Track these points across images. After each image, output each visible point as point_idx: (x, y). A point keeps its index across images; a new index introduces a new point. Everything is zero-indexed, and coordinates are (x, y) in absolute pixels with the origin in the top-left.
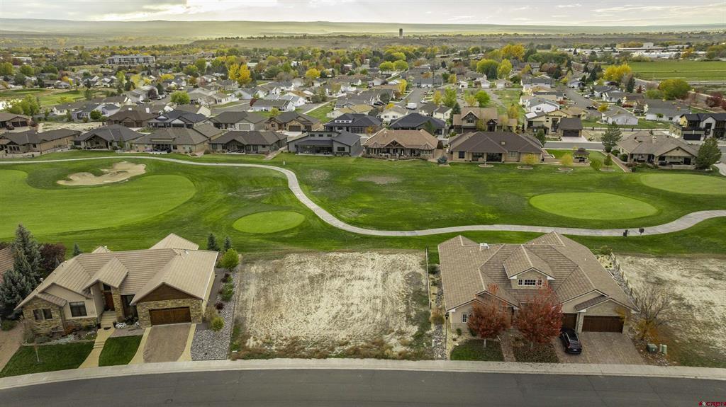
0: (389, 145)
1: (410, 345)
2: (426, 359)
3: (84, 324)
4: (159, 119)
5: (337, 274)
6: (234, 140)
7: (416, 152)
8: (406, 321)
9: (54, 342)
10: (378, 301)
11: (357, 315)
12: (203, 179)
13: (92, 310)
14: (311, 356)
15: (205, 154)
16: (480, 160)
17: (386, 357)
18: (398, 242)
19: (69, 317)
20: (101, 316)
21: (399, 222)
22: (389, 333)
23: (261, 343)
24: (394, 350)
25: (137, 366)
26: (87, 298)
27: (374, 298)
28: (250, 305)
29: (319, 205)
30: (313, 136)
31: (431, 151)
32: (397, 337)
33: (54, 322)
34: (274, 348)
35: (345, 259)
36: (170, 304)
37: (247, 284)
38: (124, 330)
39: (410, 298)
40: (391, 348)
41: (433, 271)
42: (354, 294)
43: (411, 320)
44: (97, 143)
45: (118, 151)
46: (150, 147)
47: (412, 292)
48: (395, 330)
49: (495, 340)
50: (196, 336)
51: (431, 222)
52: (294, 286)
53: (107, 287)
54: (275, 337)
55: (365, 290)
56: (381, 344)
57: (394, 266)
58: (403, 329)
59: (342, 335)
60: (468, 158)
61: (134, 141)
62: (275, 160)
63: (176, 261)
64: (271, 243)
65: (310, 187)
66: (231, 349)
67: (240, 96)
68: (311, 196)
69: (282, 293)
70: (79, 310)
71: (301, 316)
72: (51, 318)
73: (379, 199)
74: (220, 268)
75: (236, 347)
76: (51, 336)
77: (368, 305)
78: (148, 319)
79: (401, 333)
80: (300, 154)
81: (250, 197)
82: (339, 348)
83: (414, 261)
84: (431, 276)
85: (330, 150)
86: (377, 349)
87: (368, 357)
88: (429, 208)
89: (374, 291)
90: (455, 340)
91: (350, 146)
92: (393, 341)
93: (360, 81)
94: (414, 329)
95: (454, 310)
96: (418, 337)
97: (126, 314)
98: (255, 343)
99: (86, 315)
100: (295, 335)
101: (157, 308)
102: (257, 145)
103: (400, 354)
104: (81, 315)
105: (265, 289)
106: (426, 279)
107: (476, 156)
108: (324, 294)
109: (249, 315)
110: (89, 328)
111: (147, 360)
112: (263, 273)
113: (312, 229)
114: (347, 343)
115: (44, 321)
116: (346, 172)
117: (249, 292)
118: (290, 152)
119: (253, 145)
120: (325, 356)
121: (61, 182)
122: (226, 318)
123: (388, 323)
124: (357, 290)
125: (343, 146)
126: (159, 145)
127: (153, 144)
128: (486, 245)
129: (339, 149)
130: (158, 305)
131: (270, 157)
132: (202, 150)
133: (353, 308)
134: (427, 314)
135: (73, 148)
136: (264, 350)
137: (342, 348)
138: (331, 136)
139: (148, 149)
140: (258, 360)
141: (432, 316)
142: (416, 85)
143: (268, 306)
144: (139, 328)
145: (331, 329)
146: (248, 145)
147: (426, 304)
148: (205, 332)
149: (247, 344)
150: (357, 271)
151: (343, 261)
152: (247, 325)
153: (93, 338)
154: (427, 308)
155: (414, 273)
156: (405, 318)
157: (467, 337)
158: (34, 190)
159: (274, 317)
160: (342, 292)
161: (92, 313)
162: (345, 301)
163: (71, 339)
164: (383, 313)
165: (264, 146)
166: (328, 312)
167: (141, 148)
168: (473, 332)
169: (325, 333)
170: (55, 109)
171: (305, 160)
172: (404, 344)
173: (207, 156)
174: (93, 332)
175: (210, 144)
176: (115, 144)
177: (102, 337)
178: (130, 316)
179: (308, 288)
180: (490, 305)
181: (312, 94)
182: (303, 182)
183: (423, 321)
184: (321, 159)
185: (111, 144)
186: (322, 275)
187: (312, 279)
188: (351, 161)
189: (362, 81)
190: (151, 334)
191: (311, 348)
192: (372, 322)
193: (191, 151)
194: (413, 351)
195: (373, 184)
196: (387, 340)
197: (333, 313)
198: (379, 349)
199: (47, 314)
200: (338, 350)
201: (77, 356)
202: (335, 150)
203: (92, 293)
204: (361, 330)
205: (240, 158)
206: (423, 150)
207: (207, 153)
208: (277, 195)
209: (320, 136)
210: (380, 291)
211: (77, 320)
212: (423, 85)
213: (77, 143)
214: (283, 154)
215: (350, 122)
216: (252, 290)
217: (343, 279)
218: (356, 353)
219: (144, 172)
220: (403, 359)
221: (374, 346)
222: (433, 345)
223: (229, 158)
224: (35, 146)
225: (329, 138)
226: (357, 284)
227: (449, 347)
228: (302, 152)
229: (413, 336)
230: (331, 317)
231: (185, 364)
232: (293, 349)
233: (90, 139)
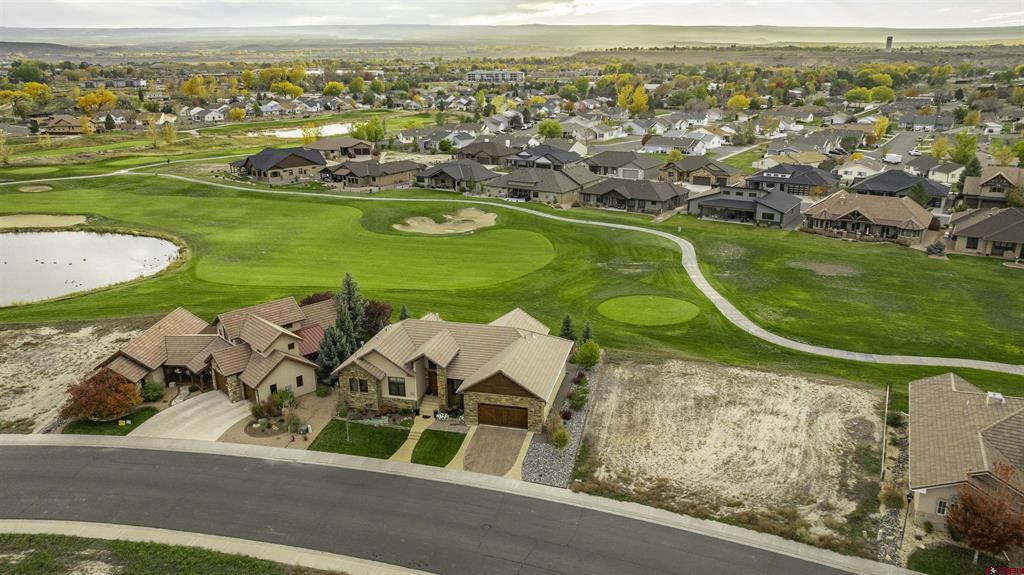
0: (846, 217)
1: (840, 529)
2: (865, 556)
3: (401, 406)
4: (521, 156)
5: (738, 400)
6: (613, 191)
7: (892, 232)
8: (839, 491)
9: (366, 422)
10: (796, 452)
11: (760, 467)
12: (566, 240)
13: (413, 390)
14: (683, 510)
15: (573, 206)
16: (1008, 254)
17: (798, 539)
18: (841, 368)
19: (386, 394)
20: (421, 399)
21: (848, 337)
22: (808, 504)
23: (615, 476)
24: (812, 530)
25: (454, 473)
26: (408, 375)
27: (791, 446)
28: (607, 421)
29: (723, 295)
30: (728, 193)
31: (917, 232)
32: (820, 512)
33: (369, 397)
34: (632, 487)
35: (754, 382)
36: (504, 401)
37: (607, 392)
38: (444, 422)
39: (850, 457)
40: (808, 526)
41: (895, 422)
42: (761, 435)
43: (847, 491)
44: (443, 181)
45: (466, 194)
46: (505, 192)
47: (854, 448)
48: (819, 501)
49: (997, 557)
50: (531, 449)
51: (903, 345)
52: (673, 406)
53: (433, 365)
54: (635, 472)
55: (778, 432)
56: (793, 517)
57: (830, 403)
58: (831, 501)
59: (733, 491)
60: (983, 248)
61: (487, 182)
62: (669, 223)
63: (519, 345)
64: (646, 339)
65: (713, 267)
66: (574, 476)
67: (630, 130)
68: (713, 280)
69: (653, 413)
70: (397, 388)
71: (676, 451)
72: (367, 391)
73: (819, 298)
74: (573, 363)
75: (580, 475)
76: (364, 413)
77: (780, 455)
78: (474, 416)
79: (826, 507)
80: (704, 218)
81: (626, 271)
82: (725, 508)
83: (864, 401)
84: (891, 429)
85: (750, 216)
86: (786, 524)
87: (770, 532)
88: (901, 322)
89: (792, 437)
90: (919, 538)
91: (782, 214)
92: (813, 517)
93: (811, 115)
94: (851, 507)
95: (924, 491)
96: (855, 519)
97: (450, 403)
98: (607, 475)
99: (404, 395)
100: (665, 476)
101: (488, 403)
102: (644, 201)
103: (821, 539)
104: (399, 395)
105: (631, 404)
106: (881, 432)
107: (1000, 248)
108: (714, 426)
109: (604, 435)
110: (405, 412)
111: (467, 468)
112: (631, 381)
113: (709, 328)
114: (739, 505)
115: (358, 394)
116: (773, 252)
117: (608, 403)
118: (690, 214)
119: (639, 200)
120: (705, 517)
121: (397, 227)
122: (574, 431)
123: (807, 489)
124: (766, 429)
125: (771, 212)
126: (516, 190)
127: (509, 189)
128: (999, 396)
129: (765, 216)
130: (489, 399)
131: (661, 218)
132: (568, 202)
133: (756, 455)
134: (875, 488)
135: (415, 185)
136: (619, 488)
137: (731, 509)
138: (755, 195)
139: (503, 194)
140: (607, 499)
141: (883, 491)
142: (904, 125)
143: (631, 427)
144: (463, 423)
145: (717, 479)
146: (632, 199)
147: (877, 471)
148: (542, 446)
149: (596, 475)
150: (769, 401)
151: (749, 383)
152: (600, 447)
153: (409, 426)
154: (876, 479)
155: (862, 421)
156: (837, 487)
157: (941, 538)
158: (367, 233)
159: (638, 445)
160: (742, 428)
161: (412, 394)
162: (745, 443)
163: (384, 421)
164: (802, 469)
165: (654, 203)
166: (716, 453)
167: (494, 192)
168: (953, 533)
169: (708, 483)
170: (401, 135)
171: (711, 227)
172: (830, 526)
173: (575, 210)
174: (410, 418)
175: (581, 193)
176: (464, 185)
177: (419, 427)
178: (455, 408)
179: (691, 413)
180: (993, 497)
181: (733, 132)
182: (703, 259)
183: (868, 498)
184: (736, 229)
185: (458, 184)
186: (715, 399)
187: (699, 402)
188: (781, 235)
189: (815, 115)
190: (477, 434)
191: (685, 500)
192: (782, 481)
193: (555, 202)
194: (843, 538)
195: (812, 273)
196: (802, 513)
197: (725, 455)
198: (787, 523)
199: (364, 389)
200: (724, 510)
201: (387, 444)
202: (759, 217)
203: (414, 369)
204: (764, 490)
205: (618, 217)
206: (903, 230)
207: (575, 205)
208: (664, 274)
209: (738, 194)
210: (802, 436)
211: (394, 400)
212: (917, 127)
213: (421, 179)
214: (679, 217)
215: (788, 176)
216: (612, 402)
217: (745, 409)
218: (750, 522)
219: (493, 224)
220: (825, 547)
221: (780, 517)
222: (879, 538)
223: (604, 215)
224: (374, 180)
225: (751, 199)
226: (767, 420)
227: (907, 548)
228: (707, 216)
229: (846, 517)
230: (720, 462)
231: (512, 483)
232: (659, 495)
233: (435, 176)
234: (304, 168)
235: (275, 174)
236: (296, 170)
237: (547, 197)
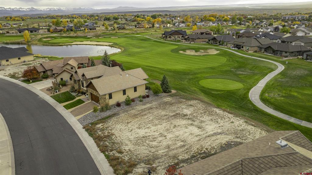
6: (270, 47)
9: (72, 93)
10: (180, 144)
11: (154, 143)
12: (233, 61)
13: (85, 86)
14: (101, 146)
15: (254, 52)
19: (81, 86)
21: (300, 111)
22: (147, 165)
25: (67, 112)
27: (182, 141)
28: (132, 111)
29: (266, 85)
32: (146, 170)
33: (77, 86)
34: (100, 133)
36: (94, 93)
37: (150, 103)
39: (203, 155)
40: (130, 172)
42: (177, 133)
45: (220, 46)
46: (233, 45)
48: (154, 165)
54: (109, 129)
55: (187, 134)
56: (132, 166)
57: (237, 132)
58: (159, 168)
59: (128, 147)
61: (229, 42)
62: (286, 61)
66: (91, 123)
68: (273, 80)
69: (152, 113)
70: (83, 84)
71: (135, 127)
72: (77, 84)
75: (93, 124)
76: (75, 91)
77: (170, 142)
80: (308, 61)
89: (190, 138)
98: (100, 126)
102: (282, 51)
108: (165, 124)
109: (122, 115)
111: (71, 112)
112: (166, 102)
114: (122, 153)
115: (75, 85)
117: (143, 106)
118: (303, 59)
119: (280, 51)
120: (103, 151)
122: (114, 111)
123: (158, 159)
124: (184, 131)
126: (237, 45)
127: (234, 45)
130: (92, 91)
132: (253, 50)
133: (160, 139)
136: (96, 131)
137: (116, 153)
139: (232, 46)
140: (87, 134)
145: (131, 141)
146: (277, 50)
149: (97, 125)
150: (207, 123)
152: (114, 118)
153: (78, 97)
155: (240, 144)
156: (172, 164)
159: (126, 121)
160: (174, 128)
162: (165, 133)
163: (75, 94)
166: (147, 133)
167: (229, 46)
169: (125, 141)
174: (81, 95)
175: (259, 47)
176: (221, 42)
177: (80, 98)
185: (219, 42)
186: (185, 116)
190: (87, 103)
191: (107, 144)
192: (153, 151)
196: (138, 167)
197: (149, 134)
200: (113, 152)
201: (66, 100)
203: (85, 79)
204: (140, 152)
205: (267, 56)
207: (256, 52)
208: (254, 75)
211: (82, 89)
213: (209, 41)
214: (296, 59)
216: (146, 106)
217: (191, 122)
221: (127, 164)
223: (265, 56)
224: (195, 40)
226: (192, 129)
230: (142, 136)
232: (103, 138)
233: (213, 39)
234: (179, 36)
235: (170, 37)
236: (176, 36)
237: (246, 48)
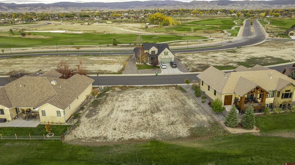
5: (142, 114)
10: (120, 100)
11: (131, 94)
39: (102, 102)
47: (99, 105)
48: (115, 92)
52: (167, 105)
55: (125, 104)
58: (112, 92)
77: (125, 98)
82: (139, 88)
89: (120, 104)
94: (107, 92)
98: (172, 87)
100: (157, 89)
105: (183, 104)
108: (148, 102)
109: (182, 94)
114: (136, 89)
117: (191, 103)
120: (144, 86)
123: (118, 93)
124: (130, 104)
133: (133, 97)
143: (175, 97)
147: (94, 101)
150: (129, 117)
154: (96, 99)
155: (89, 117)
156: (109, 95)
159: (169, 93)
160: (138, 103)
162: (137, 99)
164: (119, 96)
166: (145, 95)
172: (114, 89)
179: (159, 104)
186: (152, 113)
187: (159, 110)
192: (125, 93)
196: (120, 90)
204: (130, 91)
210: (117, 104)
217: (138, 110)
226: (130, 108)
230: (143, 94)
